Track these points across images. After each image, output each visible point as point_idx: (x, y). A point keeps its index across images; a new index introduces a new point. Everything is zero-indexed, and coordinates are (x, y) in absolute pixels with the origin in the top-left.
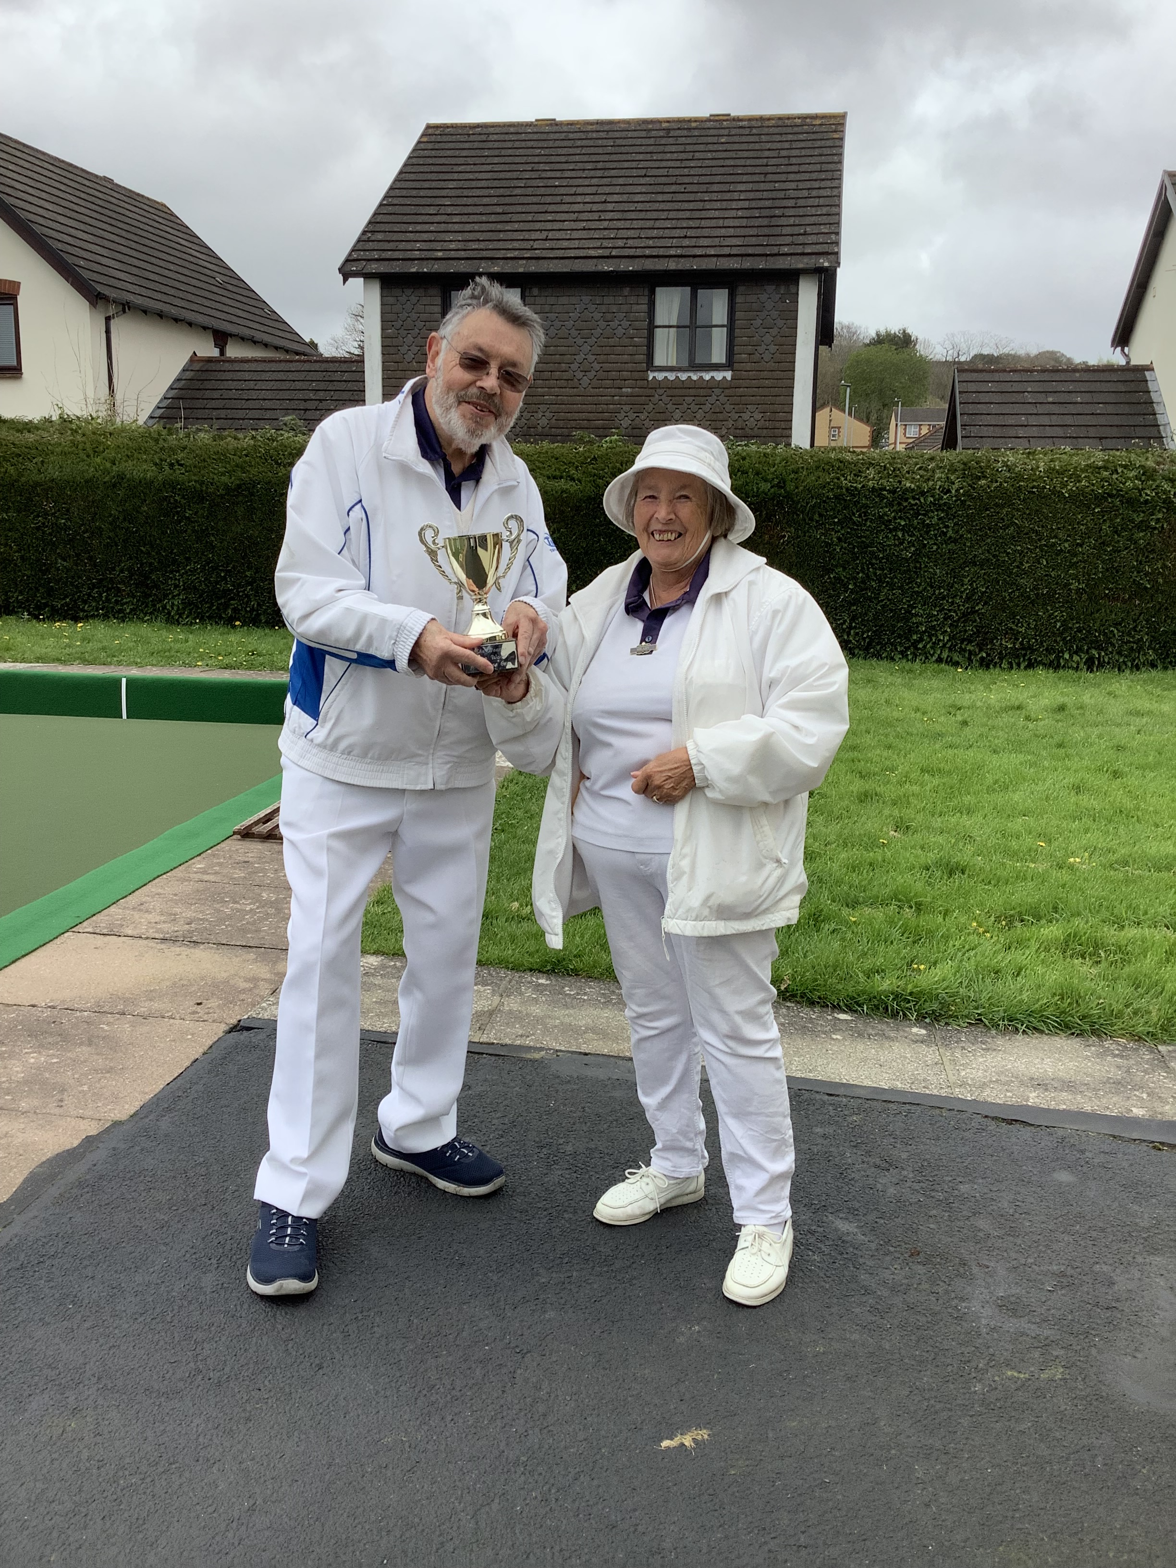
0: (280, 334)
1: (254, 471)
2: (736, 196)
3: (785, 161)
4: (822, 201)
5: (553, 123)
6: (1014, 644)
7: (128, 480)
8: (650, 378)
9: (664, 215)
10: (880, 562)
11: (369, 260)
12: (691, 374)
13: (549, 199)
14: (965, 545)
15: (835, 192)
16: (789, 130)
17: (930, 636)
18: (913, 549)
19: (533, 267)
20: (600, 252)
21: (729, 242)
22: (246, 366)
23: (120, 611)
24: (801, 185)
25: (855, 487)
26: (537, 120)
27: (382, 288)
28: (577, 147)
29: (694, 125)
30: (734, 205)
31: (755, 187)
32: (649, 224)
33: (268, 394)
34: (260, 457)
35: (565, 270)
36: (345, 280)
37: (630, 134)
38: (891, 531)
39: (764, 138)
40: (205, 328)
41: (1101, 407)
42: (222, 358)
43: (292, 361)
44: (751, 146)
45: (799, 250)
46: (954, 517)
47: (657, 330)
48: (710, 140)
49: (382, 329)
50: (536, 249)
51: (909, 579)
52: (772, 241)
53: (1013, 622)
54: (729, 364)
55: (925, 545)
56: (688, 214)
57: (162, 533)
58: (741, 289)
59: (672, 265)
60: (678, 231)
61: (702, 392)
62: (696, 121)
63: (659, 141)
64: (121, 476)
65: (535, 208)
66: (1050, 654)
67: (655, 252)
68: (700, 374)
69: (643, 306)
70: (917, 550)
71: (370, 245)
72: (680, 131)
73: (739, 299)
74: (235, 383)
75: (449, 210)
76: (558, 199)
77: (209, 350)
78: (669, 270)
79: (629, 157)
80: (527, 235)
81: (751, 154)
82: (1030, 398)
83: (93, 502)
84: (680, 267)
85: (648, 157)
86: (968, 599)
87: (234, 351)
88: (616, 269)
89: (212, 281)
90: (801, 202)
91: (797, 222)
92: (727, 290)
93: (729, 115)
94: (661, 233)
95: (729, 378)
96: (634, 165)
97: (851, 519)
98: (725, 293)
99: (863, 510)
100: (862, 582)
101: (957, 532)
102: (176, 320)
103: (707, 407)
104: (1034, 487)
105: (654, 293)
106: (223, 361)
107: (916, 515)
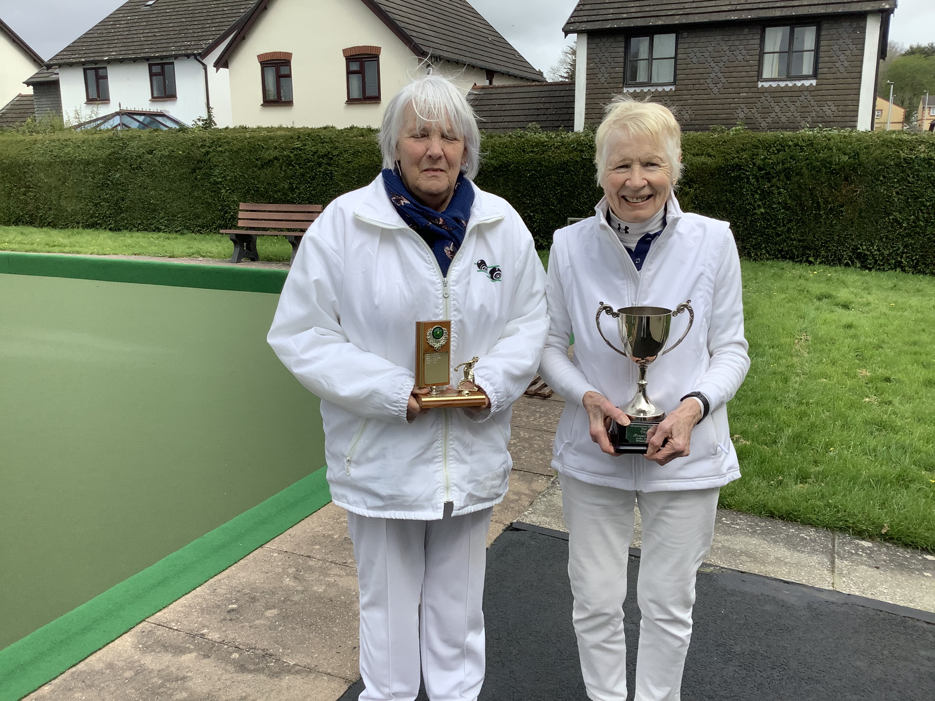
0: (524, 69)
1: (510, 156)
8: (760, 86)
11: (580, 22)
12: (788, 83)
19: (684, 20)
20: (729, 8)
22: (504, 91)
25: (911, 158)
27: (588, 39)
33: (517, 107)
34: (514, 148)
35: (705, 20)
36: (566, 35)
40: (482, 69)
42: (491, 86)
43: (531, 86)
47: (766, 56)
49: (587, 65)
50: (687, 8)
54: (815, 75)
58: (825, 26)
59: (778, 13)
61: (795, 94)
68: (794, 82)
69: (757, 40)
71: (582, 13)
73: (823, 33)
74: (498, 101)
77: (482, 82)
84: (783, 14)
87: (497, 82)
88: (740, 18)
89: (486, 40)
92: (815, 27)
95: (814, 84)
97: (907, 179)
98: (814, 28)
99: (916, 173)
100: (913, 222)
102: (466, 65)
103: (798, 104)
105: (765, 32)
106: (491, 88)
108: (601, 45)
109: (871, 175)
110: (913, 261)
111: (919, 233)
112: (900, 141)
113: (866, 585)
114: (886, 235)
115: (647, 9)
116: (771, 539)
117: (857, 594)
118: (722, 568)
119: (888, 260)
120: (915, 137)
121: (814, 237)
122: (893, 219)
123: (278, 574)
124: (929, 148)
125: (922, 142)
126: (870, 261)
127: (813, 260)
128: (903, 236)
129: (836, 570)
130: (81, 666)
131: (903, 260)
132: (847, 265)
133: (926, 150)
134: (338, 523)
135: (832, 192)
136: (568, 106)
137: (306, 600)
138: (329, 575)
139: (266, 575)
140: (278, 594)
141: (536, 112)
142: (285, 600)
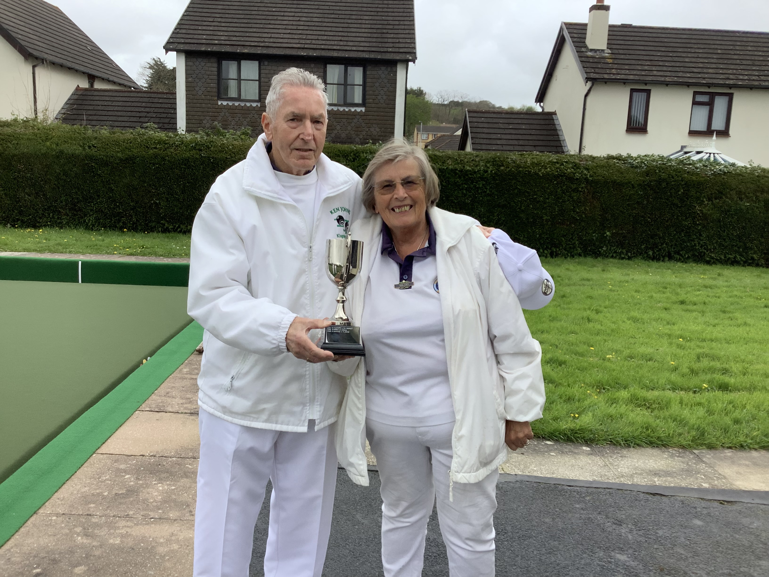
0: (122, 77)
1: (135, 151)
2: (364, 22)
3: (386, 6)
4: (406, 27)
7: (66, 154)
11: (179, 43)
12: (345, 108)
13: (270, 18)
14: (495, 198)
19: (265, 51)
20: (299, 46)
21: (362, 44)
22: (107, 94)
23: (60, 223)
27: (186, 57)
31: (373, 18)
32: (323, 33)
33: (120, 109)
34: (138, 144)
35: (282, 53)
36: (166, 52)
40: (84, 73)
41: (533, 132)
43: (128, 92)
45: (397, 50)
46: (490, 184)
49: (186, 78)
50: (266, 42)
52: (384, 45)
54: (363, 104)
56: (341, 29)
57: (85, 182)
58: (369, 68)
59: (335, 54)
60: (337, 37)
61: (350, 117)
64: (62, 152)
65: (264, 22)
67: (326, 47)
68: (349, 108)
69: (321, 73)
71: (179, 35)
73: (368, 72)
75: (219, 20)
76: (275, 18)
77: (84, 84)
78: (335, 57)
80: (261, 35)
82: (501, 126)
83: (46, 165)
84: (339, 55)
87: (98, 85)
88: (308, 55)
89: (85, 48)
90: (396, 27)
91: (395, 37)
94: (328, 38)
95: (364, 111)
98: (361, 69)
101: (491, 191)
102: (70, 68)
103: (353, 124)
104: (526, 171)
105: (326, 67)
106: (92, 90)
107: (472, 183)
108: (197, 63)
113: (522, 467)
115: (234, 39)
124: (454, 162)
125: (449, 157)
136: (167, 112)
137: (108, 553)
138: (118, 528)
139: (55, 538)
140: (77, 552)
141: (138, 114)
142: (88, 557)
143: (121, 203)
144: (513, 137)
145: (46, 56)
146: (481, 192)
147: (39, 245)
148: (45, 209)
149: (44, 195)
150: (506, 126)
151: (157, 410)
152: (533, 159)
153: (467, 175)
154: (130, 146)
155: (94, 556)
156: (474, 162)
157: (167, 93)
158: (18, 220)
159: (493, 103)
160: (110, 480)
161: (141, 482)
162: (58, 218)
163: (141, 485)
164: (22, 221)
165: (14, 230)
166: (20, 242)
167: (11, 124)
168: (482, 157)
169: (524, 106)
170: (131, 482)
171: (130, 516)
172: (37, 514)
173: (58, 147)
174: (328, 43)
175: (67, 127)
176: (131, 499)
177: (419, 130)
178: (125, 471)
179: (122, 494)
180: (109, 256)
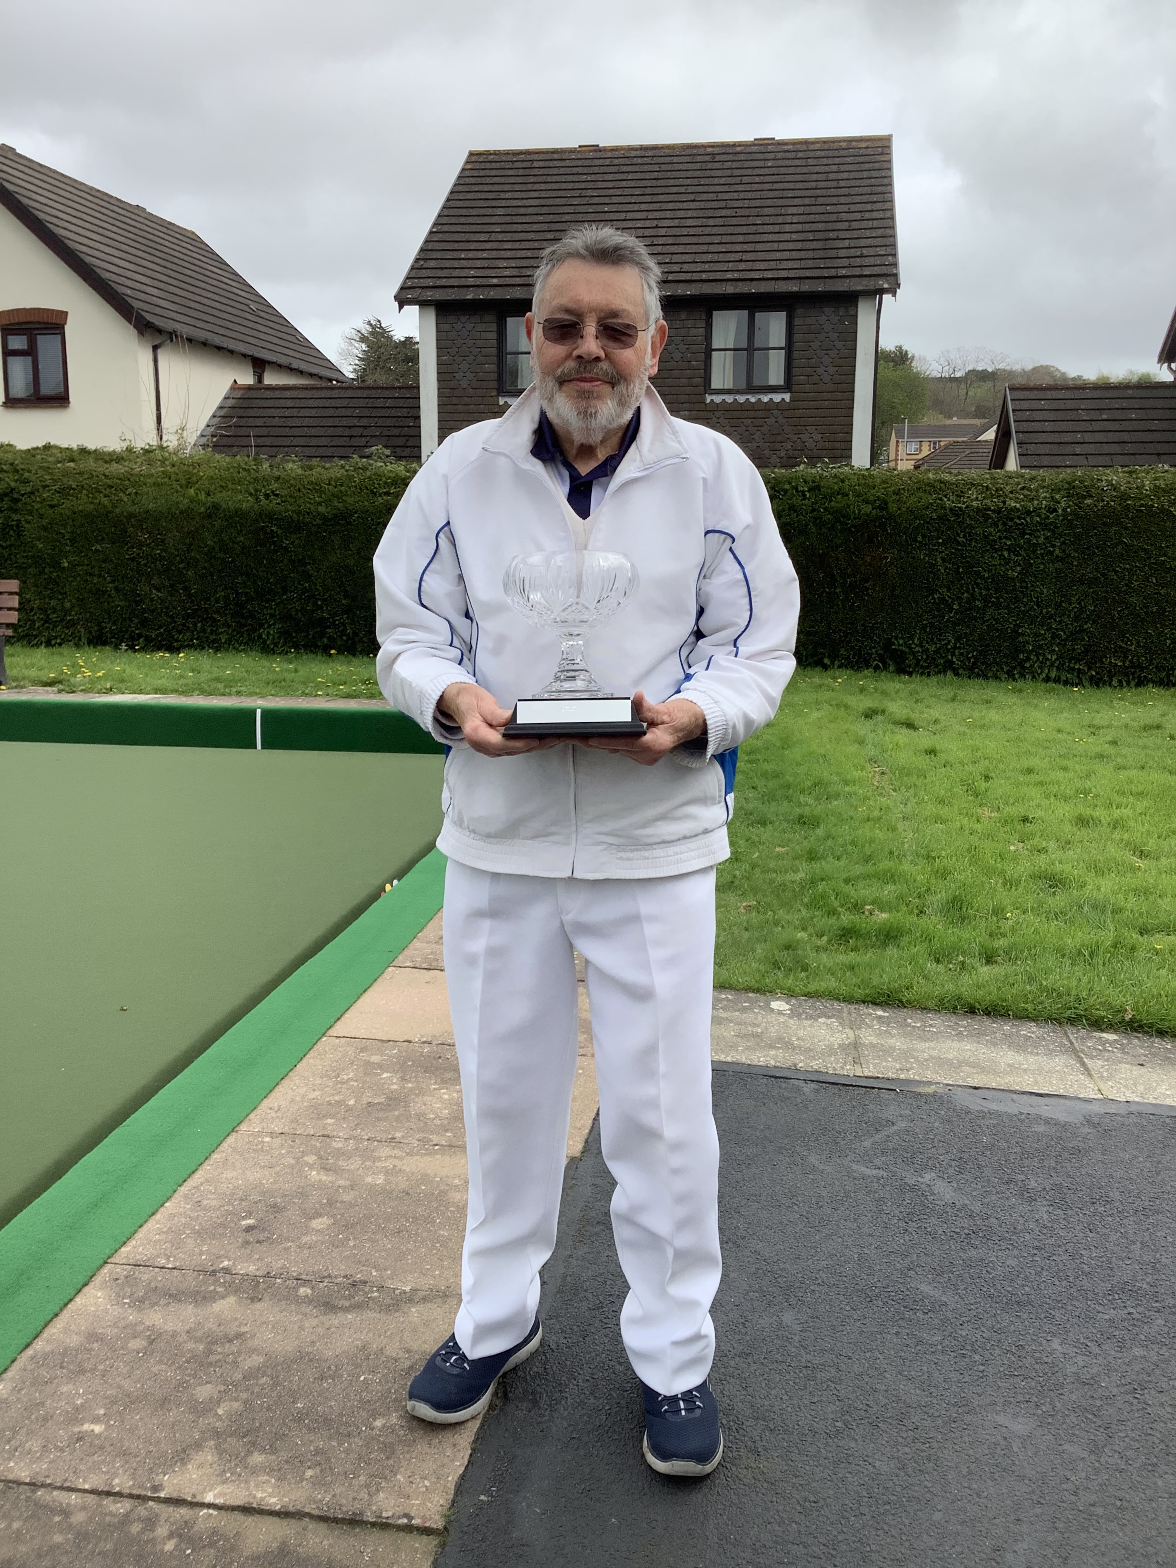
0: (314, 360)
1: (350, 500)
3: (834, 184)
4: (876, 224)
5: (596, 148)
6: (1124, 662)
7: (224, 510)
8: (708, 401)
9: (717, 239)
10: (986, 582)
11: (423, 288)
12: (749, 397)
14: (1072, 564)
15: (888, 214)
16: (836, 153)
17: (1037, 655)
18: (1019, 568)
21: (785, 265)
22: (288, 394)
23: (214, 641)
24: (853, 208)
25: (960, 508)
26: (580, 146)
27: (437, 315)
28: (623, 172)
29: (738, 149)
30: (787, 228)
31: (808, 210)
32: (704, 248)
33: (311, 422)
34: (356, 487)
36: (401, 307)
37: (675, 160)
38: (996, 551)
39: (811, 162)
40: (245, 356)
42: (260, 386)
43: (326, 388)
44: (798, 170)
45: (857, 271)
46: (1061, 536)
47: (715, 354)
48: (756, 164)
49: (438, 356)
51: (1015, 598)
52: (829, 263)
53: (1123, 641)
54: (788, 386)
55: (1031, 565)
56: (741, 238)
57: (259, 563)
58: (799, 311)
59: (730, 289)
60: (733, 255)
61: (760, 414)
62: (740, 146)
63: (704, 166)
64: (216, 507)
66: (1159, 671)
67: (712, 276)
68: (770, 396)
69: (700, 329)
70: (1023, 569)
71: (424, 273)
72: (725, 156)
73: (797, 321)
74: (277, 410)
75: (500, 237)
77: (247, 378)
78: (729, 294)
79: (677, 182)
81: (800, 178)
82: (1084, 415)
83: (188, 533)
84: (738, 291)
85: (695, 182)
86: (1076, 618)
87: (271, 379)
88: (674, 294)
89: (246, 309)
90: (855, 225)
91: (852, 245)
92: (785, 313)
93: (773, 139)
94: (716, 257)
95: (788, 400)
96: (682, 190)
97: (955, 540)
98: (783, 315)
99: (967, 530)
100: (967, 602)
101: (1064, 551)
102: (219, 348)
103: (765, 429)
104: (1142, 505)
105: (711, 317)
106: (261, 389)
107: (1023, 534)
108: (459, 326)
109: (905, 533)
110: (969, 659)
111: (975, 618)
112: (942, 482)
113: (1141, 1088)
114: (930, 623)
116: (987, 1041)
117: (1137, 1099)
118: (947, 1085)
119: (935, 659)
120: (960, 477)
121: (829, 628)
122: (939, 598)
123: (292, 1167)
124: (982, 493)
125: (972, 484)
126: (910, 661)
127: (829, 663)
128: (955, 624)
129: (1093, 1073)
130: (39, 1345)
131: (954, 660)
132: (877, 668)
133: (979, 496)
134: (342, 1083)
135: (852, 560)
136: (401, 424)
137: (366, 1199)
138: (379, 1159)
139: (273, 1171)
140: (312, 1195)
141: (347, 432)
142: (331, 1203)
143: (326, 600)
144: (1112, 437)
145: (178, 327)
146: (1042, 554)
147: (181, 681)
148: (188, 615)
149: (185, 589)
150: (1094, 415)
151: (425, 965)
152: (1156, 479)
153: (1012, 519)
154: (341, 492)
155: (342, 1202)
156: (1026, 492)
157: (400, 388)
158: (140, 636)
159: (1063, 370)
160: (356, 1081)
161: (410, 1085)
162: (212, 632)
163: (411, 1090)
164: (148, 640)
165: (133, 655)
166: (147, 675)
167: (123, 458)
168: (1043, 480)
169: (1131, 372)
170: (392, 1084)
171: (397, 1140)
172: (237, 1132)
173: (209, 498)
174: (715, 267)
175: (222, 459)
176: (397, 1113)
177: (900, 435)
178: (380, 1066)
179: (379, 1104)
180: (307, 699)
